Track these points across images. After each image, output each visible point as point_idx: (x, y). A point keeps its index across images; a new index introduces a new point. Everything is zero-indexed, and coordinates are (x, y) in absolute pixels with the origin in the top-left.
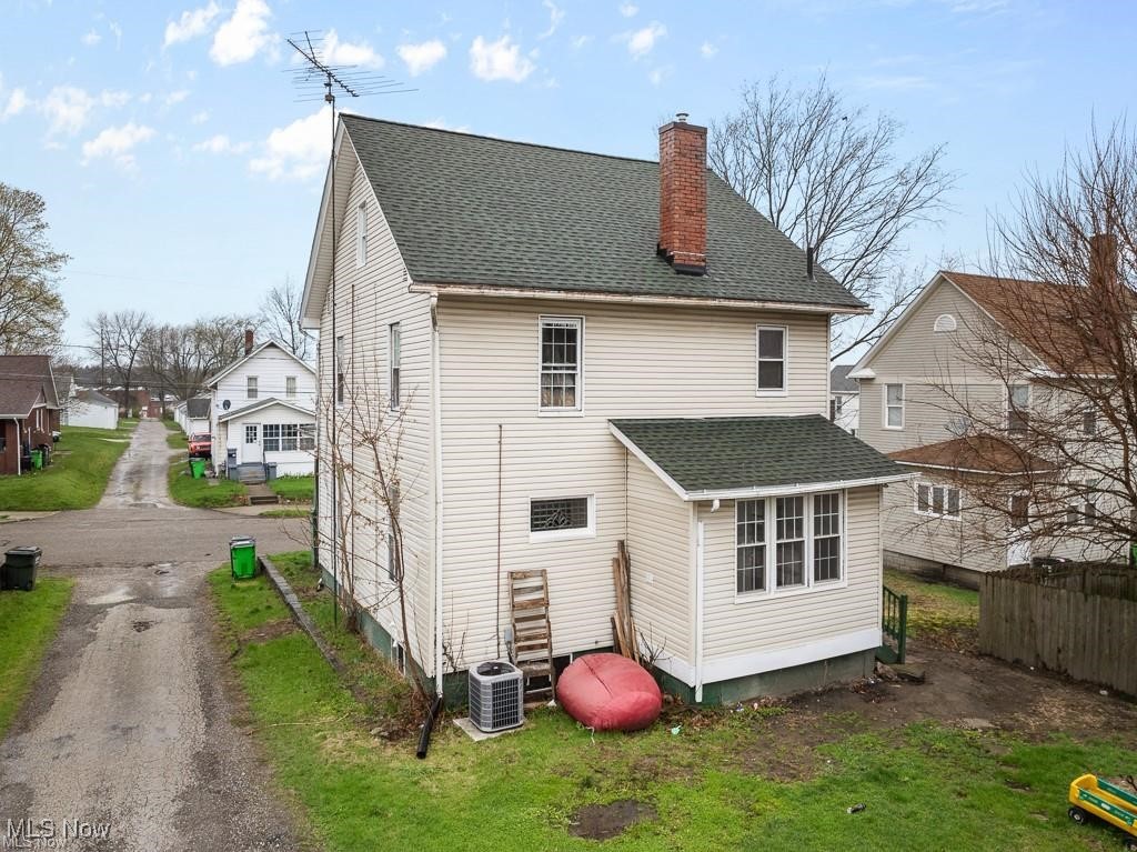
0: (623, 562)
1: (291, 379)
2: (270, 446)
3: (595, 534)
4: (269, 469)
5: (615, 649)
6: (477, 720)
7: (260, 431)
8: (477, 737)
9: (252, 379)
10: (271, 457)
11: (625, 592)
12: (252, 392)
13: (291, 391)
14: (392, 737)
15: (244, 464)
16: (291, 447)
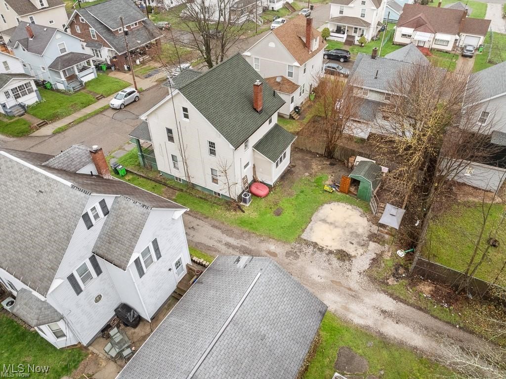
1: (5, 62)
2: (17, 97)
4: (22, 106)
5: (254, 181)
6: (245, 203)
7: (10, 92)
8: (247, 205)
10: (20, 101)
13: (7, 68)
15: (11, 107)
16: (24, 94)
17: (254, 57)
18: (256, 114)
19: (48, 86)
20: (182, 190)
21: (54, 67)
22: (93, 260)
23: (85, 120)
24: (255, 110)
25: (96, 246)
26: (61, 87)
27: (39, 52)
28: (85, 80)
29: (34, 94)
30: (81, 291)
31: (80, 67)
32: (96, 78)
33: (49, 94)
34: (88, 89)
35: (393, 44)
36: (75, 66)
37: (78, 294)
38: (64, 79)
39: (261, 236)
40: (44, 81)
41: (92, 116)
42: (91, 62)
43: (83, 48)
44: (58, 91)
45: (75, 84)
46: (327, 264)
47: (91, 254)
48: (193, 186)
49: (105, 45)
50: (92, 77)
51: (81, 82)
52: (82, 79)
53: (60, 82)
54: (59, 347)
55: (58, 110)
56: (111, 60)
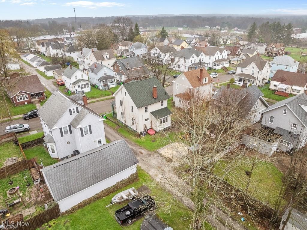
0: (151, 122)
1: (82, 75)
2: (82, 88)
3: (149, 121)
4: (83, 92)
5: (151, 128)
6: (143, 135)
7: (80, 86)
8: (143, 136)
9: (76, 76)
10: (83, 90)
11: (151, 124)
12: (76, 78)
13: (82, 77)
14: (138, 137)
15: (79, 92)
16: (85, 87)
17: (176, 83)
18: (153, 100)
19: (96, 87)
20: (122, 127)
21: (100, 80)
22: (70, 126)
23: (103, 100)
24: (153, 97)
25: (71, 122)
26: (101, 88)
27: (96, 73)
28: (111, 87)
29: (89, 88)
30: (63, 136)
31: (111, 81)
32: (116, 87)
33: (95, 90)
34: (111, 90)
35: (269, 90)
36: (108, 80)
37: (62, 136)
38: (102, 84)
39: (141, 147)
40: (95, 85)
41: (107, 100)
42: (115, 80)
43: (116, 75)
44: (99, 89)
45: (106, 88)
46: (160, 161)
47: (69, 124)
48: (127, 126)
49: (124, 74)
50: (114, 86)
51: (109, 87)
52: (110, 86)
53: (101, 86)
54: (52, 157)
55: (95, 95)
56: (125, 81)
